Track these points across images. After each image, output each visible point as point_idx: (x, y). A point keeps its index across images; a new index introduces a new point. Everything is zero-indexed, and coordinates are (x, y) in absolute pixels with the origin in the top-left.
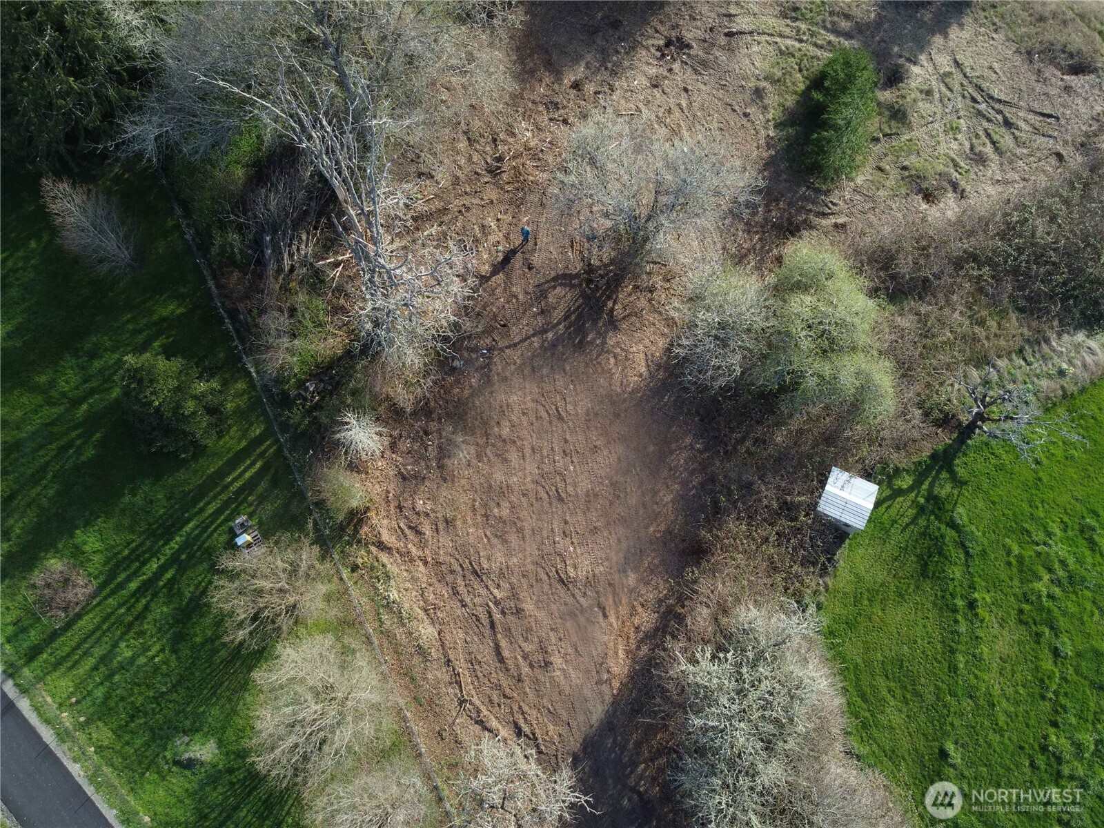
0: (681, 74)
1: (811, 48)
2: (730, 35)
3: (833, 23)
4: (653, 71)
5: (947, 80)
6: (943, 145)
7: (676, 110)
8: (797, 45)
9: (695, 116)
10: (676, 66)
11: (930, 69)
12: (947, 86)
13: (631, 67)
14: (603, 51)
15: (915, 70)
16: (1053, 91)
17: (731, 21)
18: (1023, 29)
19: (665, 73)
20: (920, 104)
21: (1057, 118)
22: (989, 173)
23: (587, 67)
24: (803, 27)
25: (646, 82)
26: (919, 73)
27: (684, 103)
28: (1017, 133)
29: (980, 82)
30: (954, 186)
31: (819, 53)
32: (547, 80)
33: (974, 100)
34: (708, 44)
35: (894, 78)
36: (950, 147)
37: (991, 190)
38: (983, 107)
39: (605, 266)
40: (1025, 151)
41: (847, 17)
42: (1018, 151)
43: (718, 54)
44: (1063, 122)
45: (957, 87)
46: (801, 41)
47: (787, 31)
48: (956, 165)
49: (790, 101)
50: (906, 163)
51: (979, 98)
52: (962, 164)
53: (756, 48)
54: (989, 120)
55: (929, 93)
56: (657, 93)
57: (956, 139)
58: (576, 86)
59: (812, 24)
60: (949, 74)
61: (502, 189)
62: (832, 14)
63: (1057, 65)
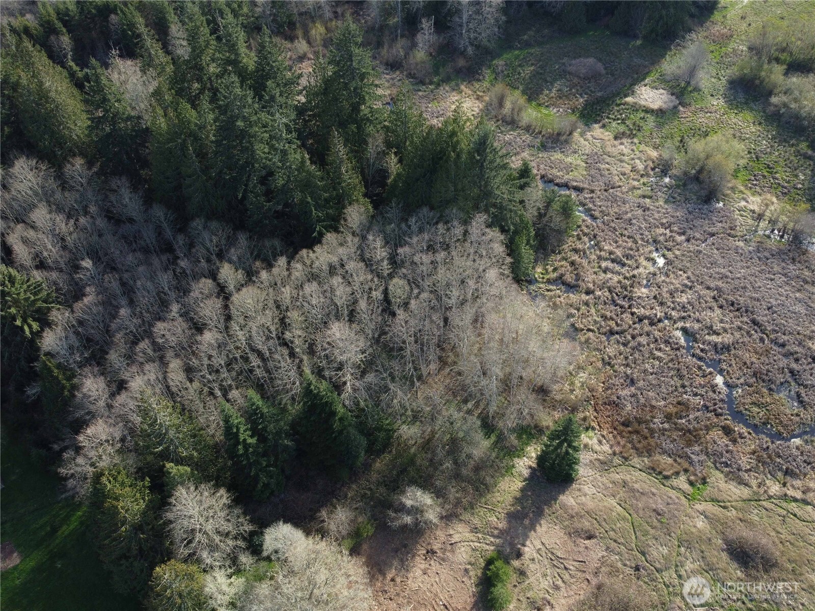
0: (435, 566)
1: (484, 545)
2: (451, 544)
3: (492, 532)
4: (423, 566)
5: (540, 552)
6: (542, 583)
7: (435, 584)
8: (479, 545)
9: (442, 586)
10: (432, 562)
11: (532, 547)
12: (540, 555)
13: (414, 566)
14: (402, 561)
15: (526, 549)
16: (581, 549)
17: (451, 537)
18: (567, 523)
19: (428, 566)
20: (531, 566)
21: (585, 562)
22: (562, 594)
23: (396, 570)
24: (480, 536)
25: (421, 572)
26: (529, 551)
27: (437, 580)
28: (571, 572)
29: (553, 550)
30: (549, 603)
31: (488, 547)
32: (381, 579)
33: (551, 560)
34: (444, 550)
35: (519, 555)
36: (545, 584)
37: (563, 601)
38: (555, 563)
40: (574, 580)
41: (496, 528)
42: (572, 581)
43: (448, 554)
44: (587, 563)
45: (544, 554)
46: (480, 543)
47: (474, 539)
48: (548, 592)
49: (479, 573)
50: (529, 596)
51: (553, 558)
52: (550, 591)
53: (463, 549)
54: (558, 568)
55: (533, 560)
56: (426, 577)
57: (547, 580)
58: (393, 580)
59: (485, 534)
60: (540, 549)
62: (491, 528)
63: (581, 537)
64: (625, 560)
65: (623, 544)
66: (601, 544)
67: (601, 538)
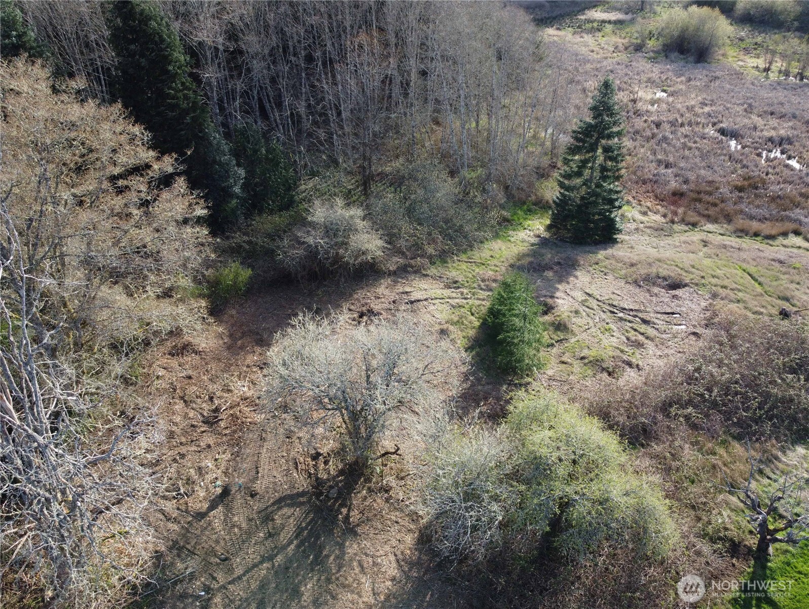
1: (475, 301)
2: (410, 303)
3: (487, 286)
5: (586, 304)
6: (605, 340)
8: (465, 301)
11: (571, 299)
12: (588, 307)
15: (559, 301)
16: (666, 300)
17: (408, 295)
18: (624, 271)
20: (574, 319)
21: (679, 314)
22: (651, 352)
26: (564, 303)
28: (656, 326)
29: (611, 302)
30: (629, 364)
31: (483, 303)
32: (259, 351)
33: (613, 313)
34: (394, 311)
35: (548, 309)
36: (611, 341)
37: (659, 363)
38: (621, 315)
39: (334, 478)
40: (669, 336)
41: (495, 281)
42: (664, 336)
43: (403, 315)
44: (684, 315)
45: (595, 307)
46: (466, 299)
47: (454, 295)
48: (622, 351)
49: (472, 333)
50: (582, 355)
51: (616, 311)
52: (627, 350)
53: (432, 307)
54: (630, 322)
55: (577, 312)
57: (613, 336)
59: (471, 288)
60: (586, 300)
61: (219, 434)
62: (483, 280)
63: (659, 286)
64: (756, 306)
65: (739, 290)
66: (700, 292)
67: (697, 285)
